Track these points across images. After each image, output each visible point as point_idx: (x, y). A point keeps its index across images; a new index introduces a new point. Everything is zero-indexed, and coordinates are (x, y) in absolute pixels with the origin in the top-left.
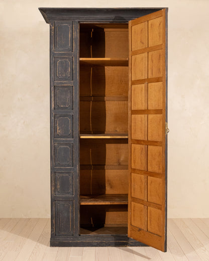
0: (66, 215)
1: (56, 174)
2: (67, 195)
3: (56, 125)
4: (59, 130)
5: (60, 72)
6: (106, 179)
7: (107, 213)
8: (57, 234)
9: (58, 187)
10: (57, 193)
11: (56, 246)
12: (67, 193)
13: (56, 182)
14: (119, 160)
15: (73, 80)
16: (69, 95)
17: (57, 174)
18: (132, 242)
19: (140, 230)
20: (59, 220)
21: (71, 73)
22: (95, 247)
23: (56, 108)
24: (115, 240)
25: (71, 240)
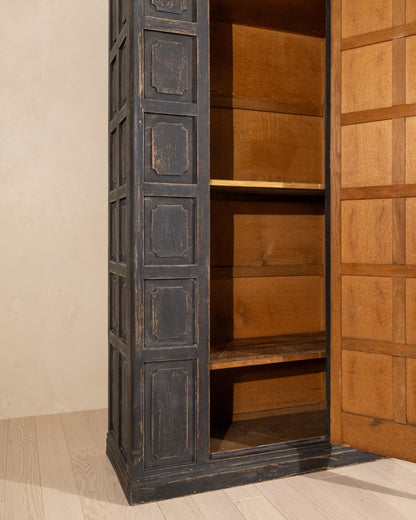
0: (174, 402)
1: (148, 284)
2: (179, 346)
6: (235, 300)
7: (236, 385)
8: (150, 464)
10: (149, 341)
11: (147, 500)
12: (180, 339)
13: (148, 310)
14: (263, 254)
16: (185, 61)
17: (150, 287)
18: (338, 456)
19: (377, 422)
20: (157, 421)
22: (251, 486)
23: (149, 94)
24: (300, 457)
25: (189, 475)
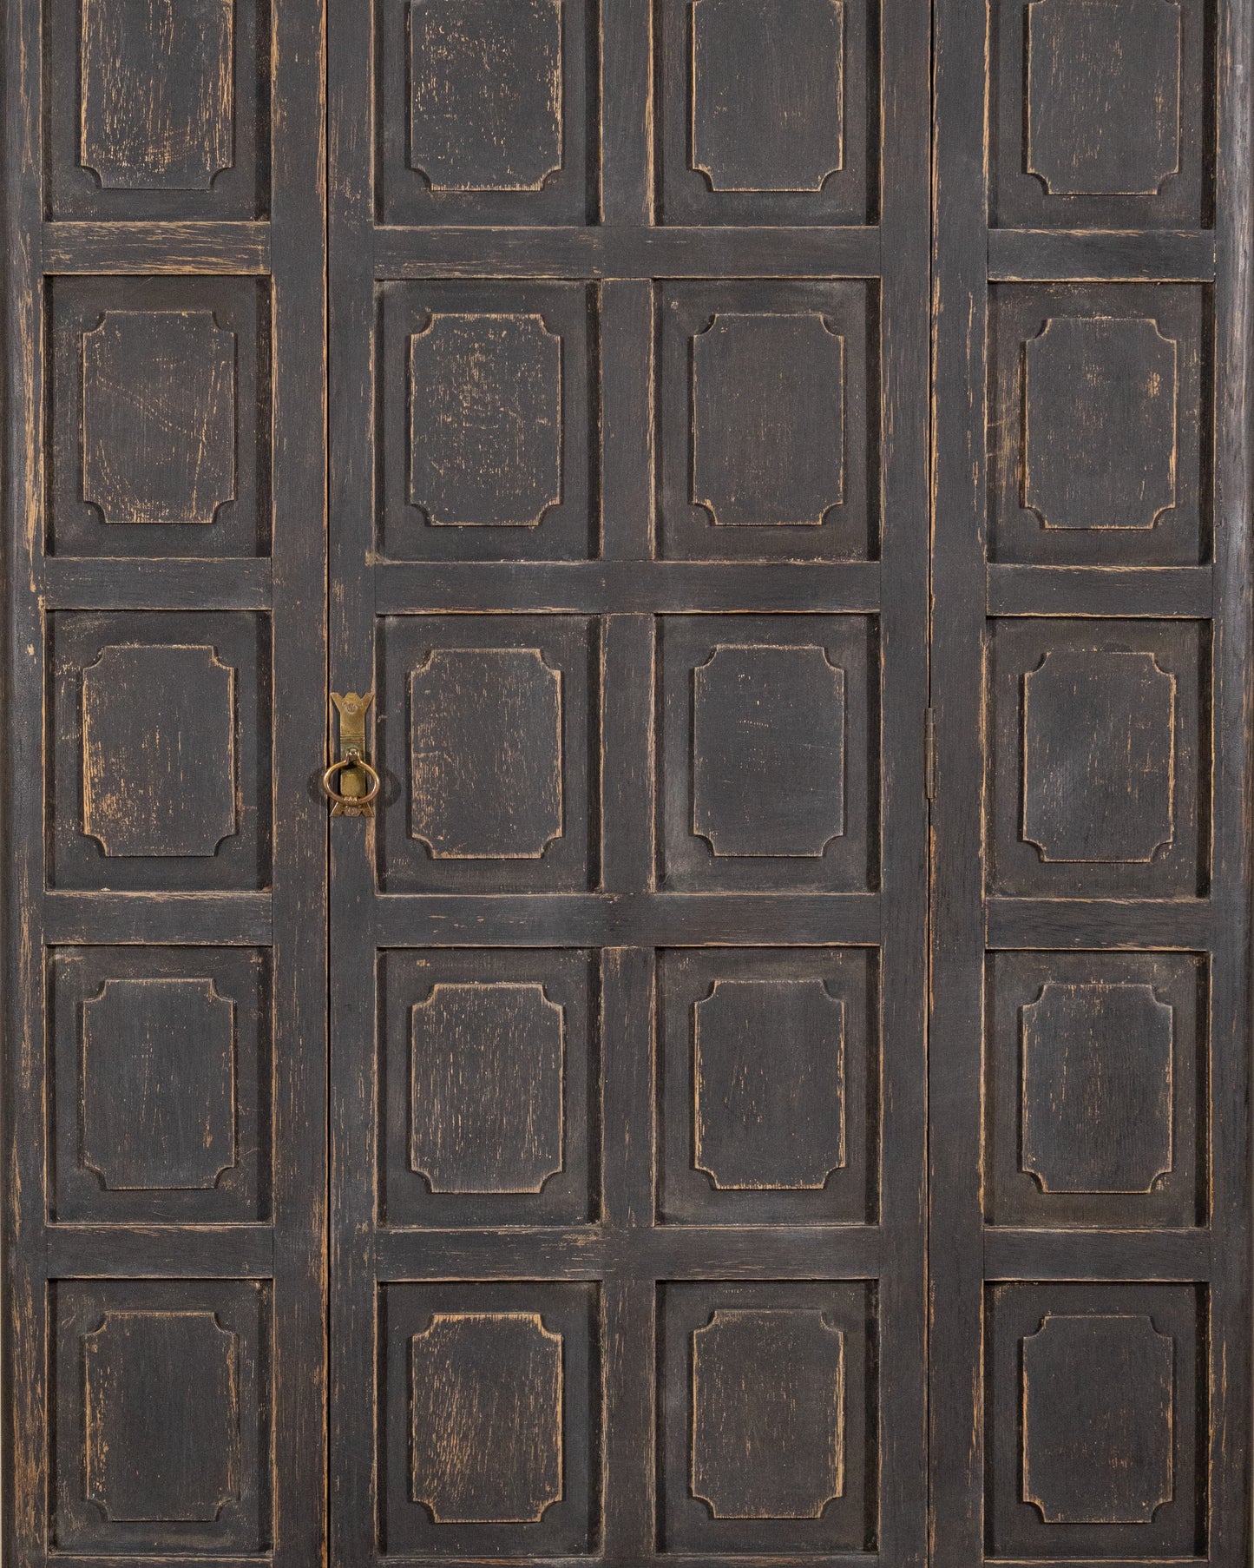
1: (67, 1297)
2: (200, 1552)
3: (65, 737)
4: (105, 785)
5: (110, 123)
9: (93, 1452)
10: (73, 1524)
13: (65, 1401)
15: (263, 211)
16: (221, 382)
17: (79, 1310)
21: (249, 131)
23: (70, 532)
